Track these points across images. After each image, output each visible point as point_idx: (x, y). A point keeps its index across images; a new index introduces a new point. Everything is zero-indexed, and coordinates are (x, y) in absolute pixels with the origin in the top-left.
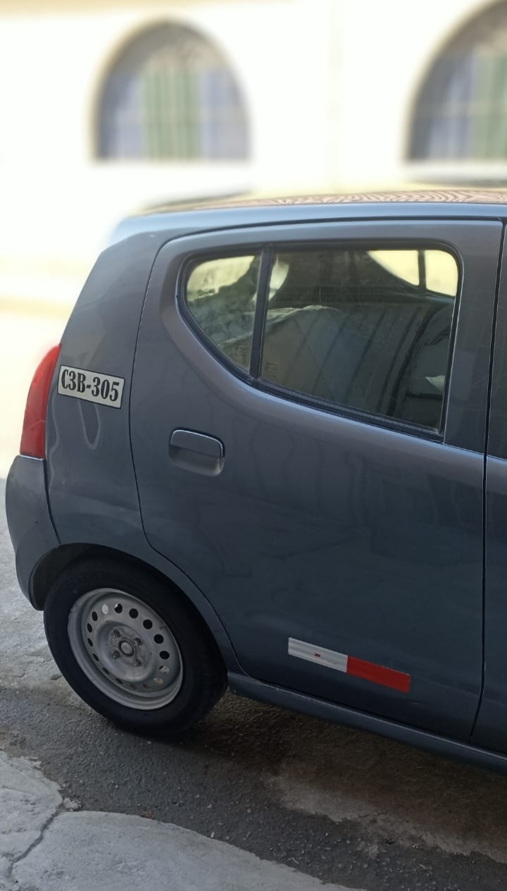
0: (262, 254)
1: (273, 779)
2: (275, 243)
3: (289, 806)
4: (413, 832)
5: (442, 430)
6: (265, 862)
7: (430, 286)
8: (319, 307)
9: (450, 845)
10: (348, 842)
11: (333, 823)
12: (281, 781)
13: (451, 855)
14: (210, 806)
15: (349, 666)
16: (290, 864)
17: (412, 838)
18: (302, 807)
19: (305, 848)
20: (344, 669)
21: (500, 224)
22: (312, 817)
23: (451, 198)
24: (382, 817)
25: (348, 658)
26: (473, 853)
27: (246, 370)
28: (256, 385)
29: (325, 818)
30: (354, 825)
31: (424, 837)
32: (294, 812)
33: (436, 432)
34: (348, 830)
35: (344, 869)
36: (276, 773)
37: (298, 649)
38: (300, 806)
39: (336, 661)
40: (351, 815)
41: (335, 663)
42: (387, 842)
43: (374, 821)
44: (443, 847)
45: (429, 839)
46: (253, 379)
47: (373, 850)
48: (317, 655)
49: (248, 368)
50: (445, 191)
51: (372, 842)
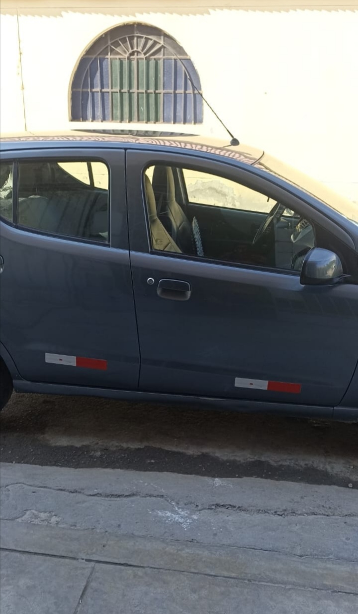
0: (14, 163)
1: (42, 436)
2: (19, 159)
3: (53, 445)
4: (117, 444)
5: (109, 241)
6: (44, 467)
7: (96, 185)
8: (38, 196)
9: (134, 446)
10: (85, 453)
11: (76, 448)
12: (47, 436)
13: (135, 449)
14: (10, 452)
15: (77, 362)
16: (57, 466)
17: (117, 446)
18: (60, 444)
19: (64, 459)
20: (75, 364)
21: (123, 151)
22: (66, 447)
23: (101, 139)
24: (101, 441)
25: (77, 359)
26: (146, 447)
27: (11, 220)
28: (17, 227)
29: (72, 446)
30: (87, 447)
31: (122, 445)
32: (56, 447)
33: (107, 243)
34: (85, 449)
35: (84, 463)
36: (43, 433)
37: (51, 358)
38: (58, 444)
39: (70, 361)
40: (86, 443)
41: (70, 362)
42: (105, 450)
43: (97, 444)
44: (132, 447)
45: (125, 445)
46: (15, 224)
47: (98, 454)
48: (61, 360)
49: (12, 220)
50: (98, 136)
51: (97, 451)
